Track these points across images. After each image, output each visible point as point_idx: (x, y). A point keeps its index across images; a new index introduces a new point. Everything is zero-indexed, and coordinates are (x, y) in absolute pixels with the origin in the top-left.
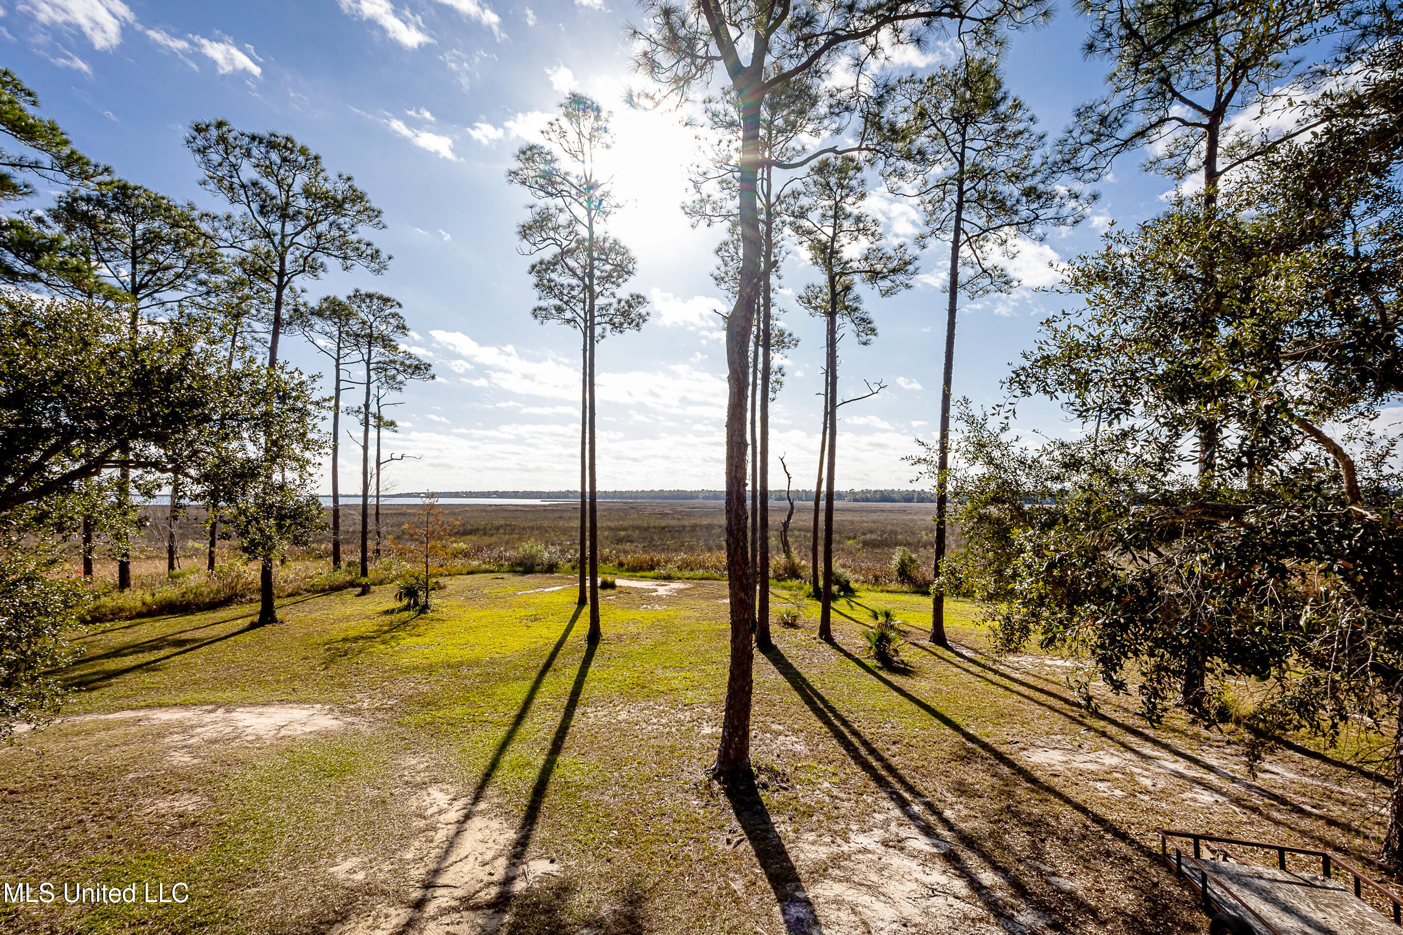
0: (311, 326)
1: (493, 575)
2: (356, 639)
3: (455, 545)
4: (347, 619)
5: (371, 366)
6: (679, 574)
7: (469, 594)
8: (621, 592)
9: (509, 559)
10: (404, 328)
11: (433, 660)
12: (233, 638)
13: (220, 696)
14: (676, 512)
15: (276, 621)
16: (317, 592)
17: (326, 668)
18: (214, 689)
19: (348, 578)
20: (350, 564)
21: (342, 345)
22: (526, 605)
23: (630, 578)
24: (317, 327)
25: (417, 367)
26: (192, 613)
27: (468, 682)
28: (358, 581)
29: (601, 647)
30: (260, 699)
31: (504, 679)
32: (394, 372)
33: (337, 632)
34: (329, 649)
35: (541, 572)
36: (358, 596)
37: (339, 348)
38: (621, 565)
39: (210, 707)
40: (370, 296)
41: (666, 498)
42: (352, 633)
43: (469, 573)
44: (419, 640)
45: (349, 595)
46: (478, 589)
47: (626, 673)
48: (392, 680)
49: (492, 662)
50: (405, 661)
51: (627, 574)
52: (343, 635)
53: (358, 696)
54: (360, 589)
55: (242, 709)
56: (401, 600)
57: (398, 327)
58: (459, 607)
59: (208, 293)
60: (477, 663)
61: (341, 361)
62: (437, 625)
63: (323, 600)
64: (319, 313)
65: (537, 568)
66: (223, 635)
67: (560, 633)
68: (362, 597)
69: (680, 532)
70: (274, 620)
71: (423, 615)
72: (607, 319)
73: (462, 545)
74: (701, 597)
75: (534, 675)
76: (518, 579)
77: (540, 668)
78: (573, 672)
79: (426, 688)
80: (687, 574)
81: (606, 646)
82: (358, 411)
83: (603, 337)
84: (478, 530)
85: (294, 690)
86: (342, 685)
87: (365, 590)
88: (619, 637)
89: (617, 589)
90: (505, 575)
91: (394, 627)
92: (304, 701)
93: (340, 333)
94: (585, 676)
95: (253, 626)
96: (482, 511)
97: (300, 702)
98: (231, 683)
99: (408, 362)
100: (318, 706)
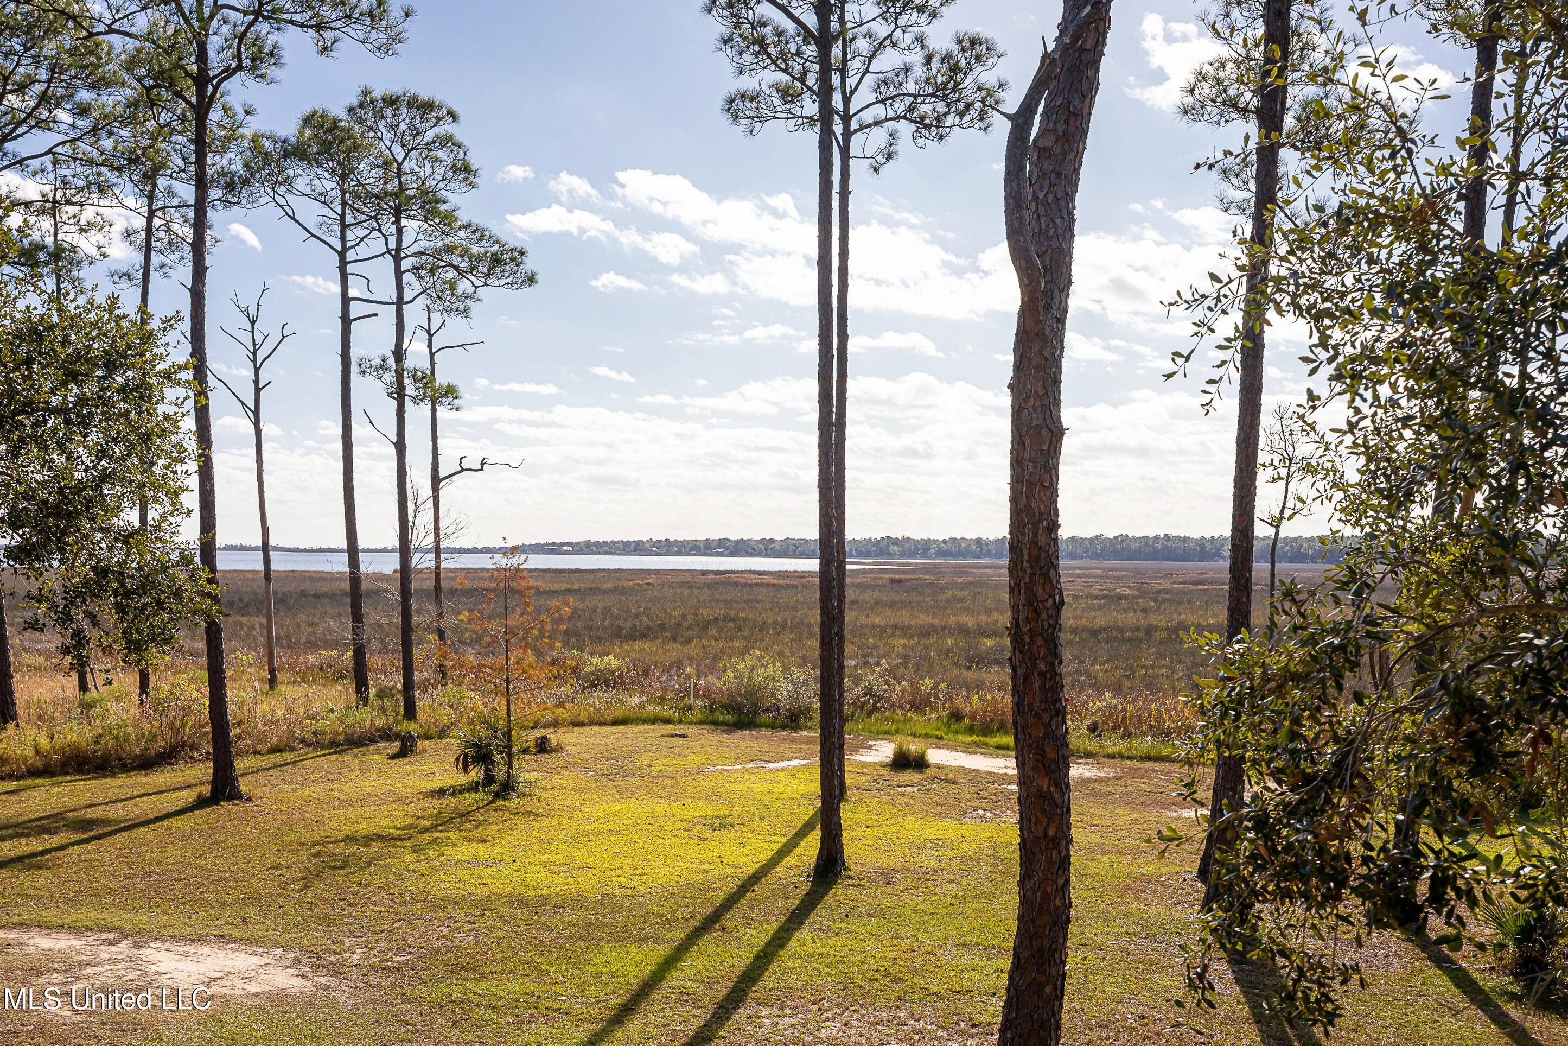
0: (288, 182)
1: (669, 728)
2: (368, 840)
3: (596, 660)
4: (364, 800)
5: (406, 264)
6: (1092, 746)
7: (606, 767)
8: (935, 779)
9: (707, 694)
10: (467, 169)
11: (498, 888)
12: (165, 823)
13: (126, 919)
14: (1144, 594)
15: (240, 797)
16: (323, 747)
17: (306, 887)
18: (121, 906)
19: (380, 722)
20: (381, 694)
21: (349, 219)
22: (714, 795)
23: (969, 749)
24: (301, 184)
25: (496, 260)
26: (113, 775)
27: (547, 937)
28: (397, 729)
29: (840, 892)
30: (189, 931)
31: (617, 937)
32: (452, 274)
33: (338, 824)
34: (319, 853)
35: (772, 727)
36: (393, 757)
37: (344, 227)
38: (956, 716)
39: (111, 936)
40: (391, 101)
41: (1134, 556)
42: (365, 828)
43: (615, 723)
44: (481, 849)
45: (377, 755)
46: (627, 756)
47: (871, 947)
48: (411, 918)
49: (606, 901)
50: (443, 886)
51: (968, 739)
52: (347, 830)
53: (347, 942)
54: (397, 744)
55: (158, 945)
56: (465, 769)
57: (455, 169)
58: (576, 790)
59: (94, 131)
60: (576, 901)
61: (350, 256)
62: (520, 821)
63: (330, 763)
64: (297, 152)
65: (766, 718)
66: (151, 816)
67: (763, 858)
68: (401, 761)
69: (1135, 643)
70: (235, 795)
71: (500, 803)
72: (900, 107)
73: (612, 661)
74: (1128, 801)
75: (679, 935)
76: (717, 739)
77: (693, 924)
78: (759, 935)
79: (467, 941)
80: (1112, 744)
81: (850, 891)
82: (383, 367)
83: (889, 157)
84: (662, 627)
85: (244, 920)
86: (326, 921)
87: (406, 748)
88: (888, 876)
89: (928, 772)
90: (691, 730)
91: (442, 822)
92: (259, 942)
93: (344, 192)
94: (782, 946)
95: (201, 803)
96: (682, 584)
97: (249, 942)
98: (150, 898)
99: (475, 249)
100: (278, 952)
